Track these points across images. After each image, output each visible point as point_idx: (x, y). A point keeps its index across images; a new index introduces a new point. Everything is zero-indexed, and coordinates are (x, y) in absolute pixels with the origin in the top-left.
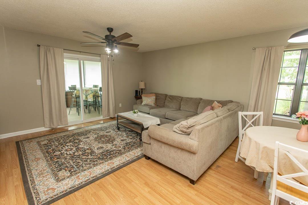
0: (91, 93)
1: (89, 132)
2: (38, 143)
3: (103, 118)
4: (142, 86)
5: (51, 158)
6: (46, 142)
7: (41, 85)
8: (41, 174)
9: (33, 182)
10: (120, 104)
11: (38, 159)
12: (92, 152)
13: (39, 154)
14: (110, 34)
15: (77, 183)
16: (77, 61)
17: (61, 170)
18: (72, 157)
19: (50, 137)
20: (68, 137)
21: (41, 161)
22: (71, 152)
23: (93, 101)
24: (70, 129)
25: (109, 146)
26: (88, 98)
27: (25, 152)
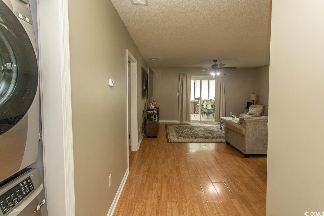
0: (210, 103)
1: (201, 127)
2: (174, 126)
3: (215, 122)
4: (253, 98)
5: (178, 132)
6: (177, 127)
7: (179, 96)
8: (173, 135)
9: (170, 137)
11: (173, 131)
12: (197, 134)
13: (173, 130)
14: (215, 63)
15: (185, 141)
16: (199, 80)
17: (180, 136)
18: (187, 134)
19: (180, 125)
20: (188, 127)
21: (173, 132)
22: (187, 132)
23: (211, 109)
24: (191, 124)
25: (208, 135)
26: (208, 107)
27: (168, 128)
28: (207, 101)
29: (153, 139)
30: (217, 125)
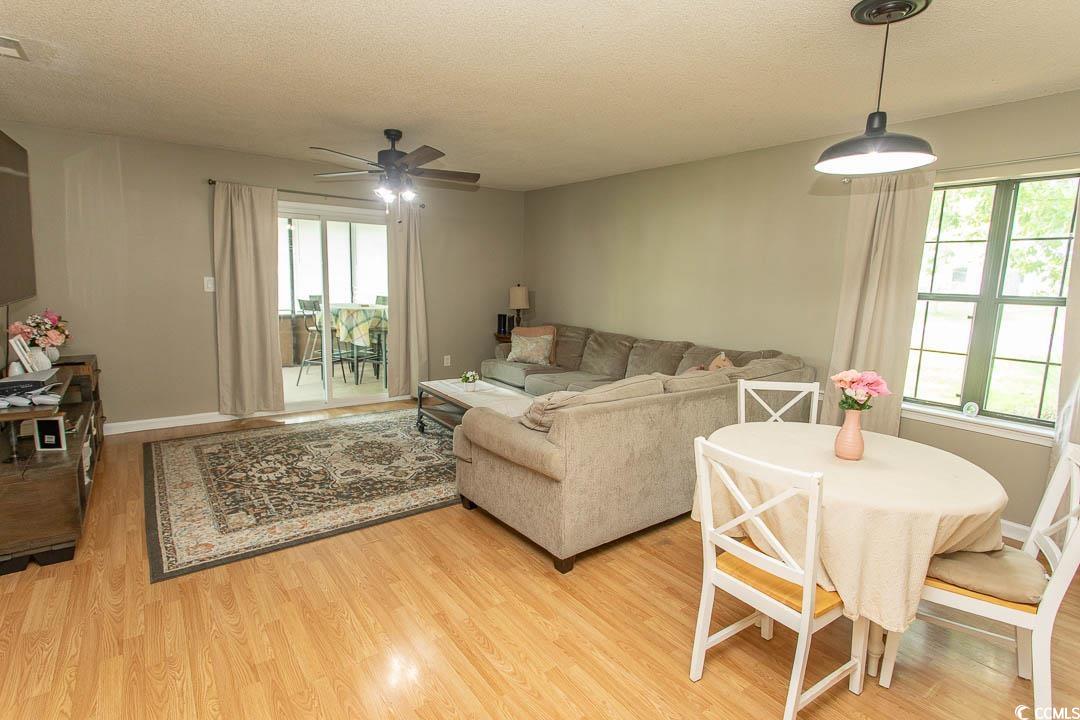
0: (365, 321)
1: (334, 431)
2: (198, 450)
3: (390, 397)
4: (519, 300)
5: (219, 485)
6: (215, 449)
7: (215, 293)
8: (188, 515)
9: (168, 528)
10: (445, 357)
11: (190, 484)
12: (327, 480)
13: (194, 474)
14: (393, 146)
15: (267, 540)
16: (317, 224)
17: (236, 511)
18: (272, 487)
19: (229, 438)
20: (277, 440)
21: (193, 490)
22: (272, 476)
23: (368, 344)
24: (288, 421)
25: (377, 471)
26: (355, 337)
27: (160, 467)
28: (349, 311)
29: (41, 576)
30: (401, 413)
